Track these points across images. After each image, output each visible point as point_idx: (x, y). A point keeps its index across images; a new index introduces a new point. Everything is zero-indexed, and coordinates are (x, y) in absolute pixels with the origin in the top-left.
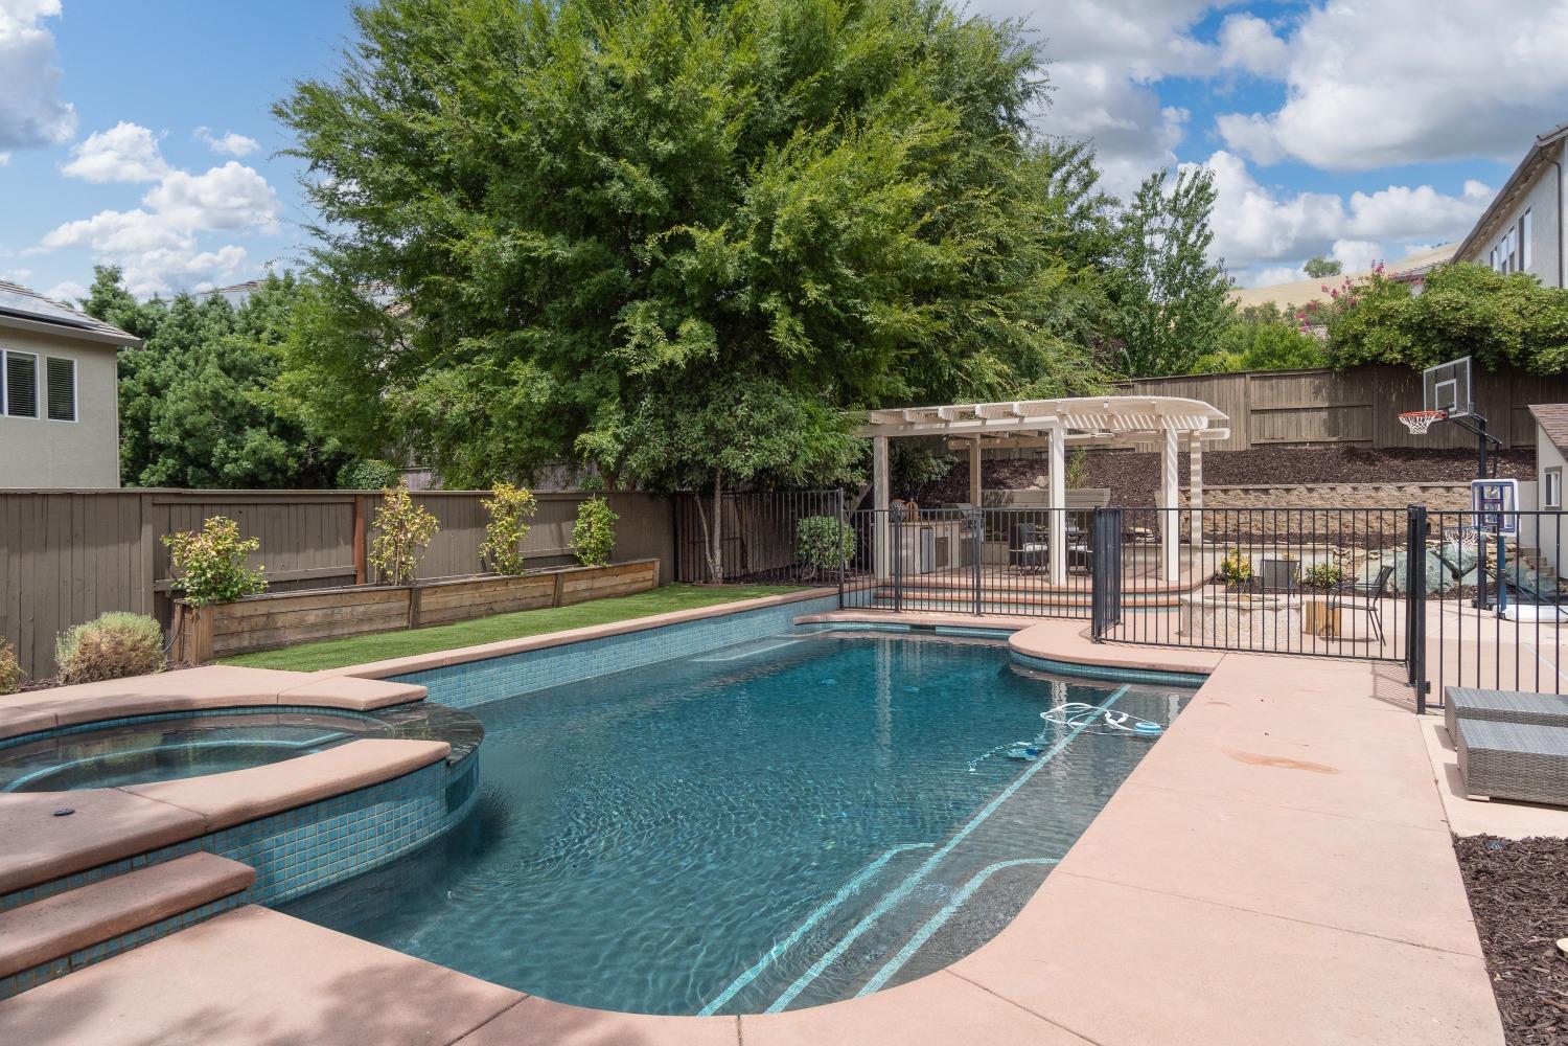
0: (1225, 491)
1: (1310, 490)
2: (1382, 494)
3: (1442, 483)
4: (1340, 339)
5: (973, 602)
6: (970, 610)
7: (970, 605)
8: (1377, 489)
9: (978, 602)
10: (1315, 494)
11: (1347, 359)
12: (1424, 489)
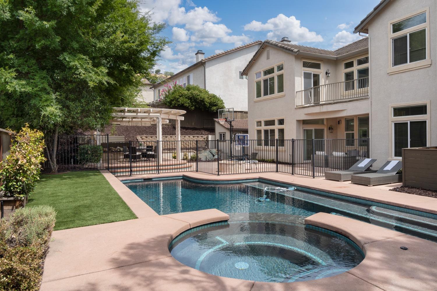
0: (151, 137)
1: (171, 137)
2: (186, 138)
3: (197, 136)
4: (172, 99)
5: (157, 170)
6: (156, 172)
7: (156, 171)
8: (185, 137)
9: (158, 170)
10: (172, 138)
11: (174, 104)
12: (194, 137)
